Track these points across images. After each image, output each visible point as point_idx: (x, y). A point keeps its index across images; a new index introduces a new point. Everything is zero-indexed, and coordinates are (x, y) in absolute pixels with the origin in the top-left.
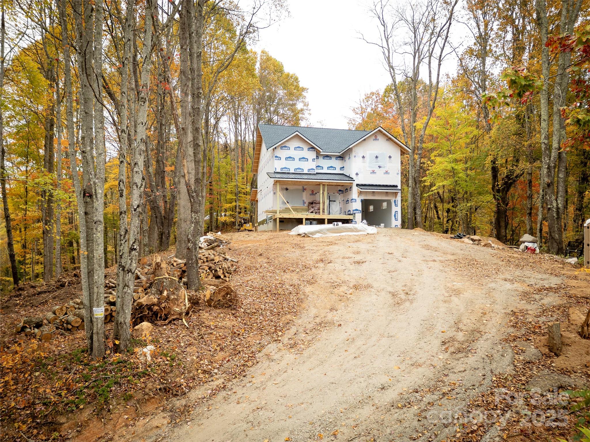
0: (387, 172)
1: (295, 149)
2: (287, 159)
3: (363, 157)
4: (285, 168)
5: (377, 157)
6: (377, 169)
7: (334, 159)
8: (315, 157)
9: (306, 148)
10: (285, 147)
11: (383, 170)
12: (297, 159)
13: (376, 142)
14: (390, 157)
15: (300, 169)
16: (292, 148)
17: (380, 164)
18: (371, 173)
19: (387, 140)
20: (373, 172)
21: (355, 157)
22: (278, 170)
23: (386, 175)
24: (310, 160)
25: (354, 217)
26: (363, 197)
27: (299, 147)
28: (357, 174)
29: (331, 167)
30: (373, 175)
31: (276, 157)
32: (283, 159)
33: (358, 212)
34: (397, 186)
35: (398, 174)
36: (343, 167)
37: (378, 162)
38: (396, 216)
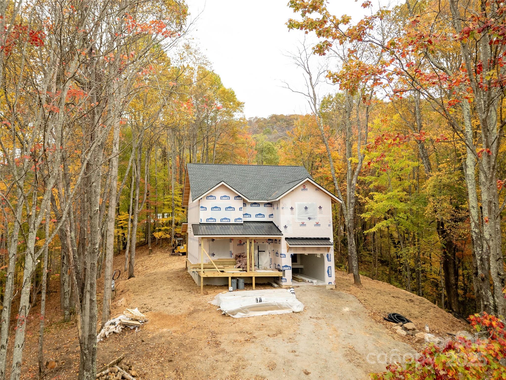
0: (317, 224)
1: (221, 198)
2: (212, 209)
3: (292, 208)
4: (211, 219)
5: (306, 208)
6: (307, 221)
7: (262, 207)
8: (242, 206)
9: (232, 197)
10: (211, 196)
11: (313, 222)
12: (223, 209)
13: (304, 192)
15: (227, 219)
16: (218, 197)
17: (309, 215)
18: (301, 225)
19: (316, 190)
20: (303, 224)
21: (283, 208)
22: (204, 221)
23: (317, 228)
24: (237, 209)
25: (284, 274)
26: (293, 253)
27: (225, 196)
28: (286, 227)
29: (260, 214)
30: (303, 228)
31: (202, 207)
32: (209, 209)
33: (287, 268)
34: (329, 239)
35: (329, 225)
36: (272, 215)
37: (307, 213)
38: (330, 272)
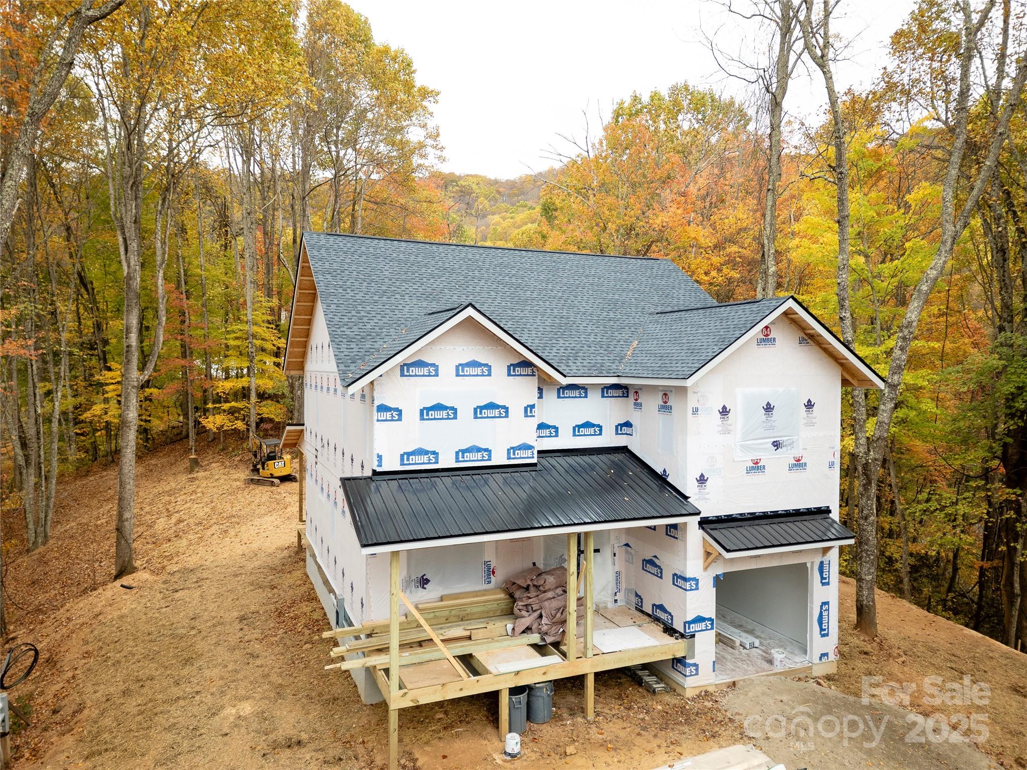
0: (799, 464)
1: (460, 370)
2: (425, 413)
3: (724, 412)
4: (421, 452)
5: (769, 408)
6: (768, 457)
7: (594, 397)
8: (533, 398)
9: (499, 367)
10: (420, 364)
11: (786, 456)
12: (465, 413)
13: (767, 351)
14: (809, 405)
15: (479, 450)
16: (447, 368)
17: (777, 433)
18: (750, 470)
19: (802, 341)
20: (756, 467)
21: (695, 411)
22: (391, 464)
23: (797, 475)
24: (517, 411)
25: (691, 649)
26: (719, 569)
27: (474, 364)
28: (702, 480)
29: (588, 425)
30: (756, 478)
31: (382, 408)
32: (411, 414)
33: (702, 625)
34: (827, 511)
35: (831, 465)
36: (628, 424)
37: (772, 428)
38: (825, 621)
